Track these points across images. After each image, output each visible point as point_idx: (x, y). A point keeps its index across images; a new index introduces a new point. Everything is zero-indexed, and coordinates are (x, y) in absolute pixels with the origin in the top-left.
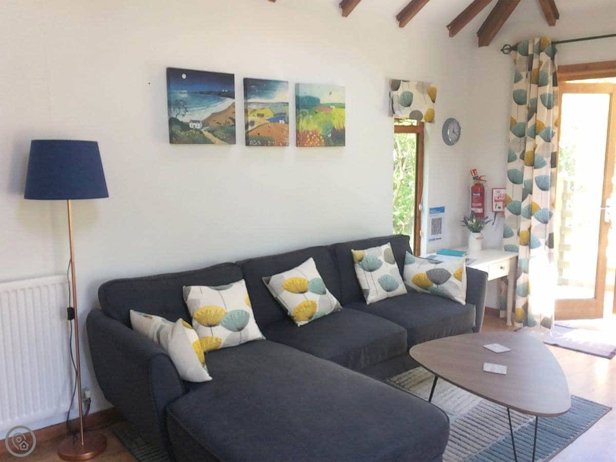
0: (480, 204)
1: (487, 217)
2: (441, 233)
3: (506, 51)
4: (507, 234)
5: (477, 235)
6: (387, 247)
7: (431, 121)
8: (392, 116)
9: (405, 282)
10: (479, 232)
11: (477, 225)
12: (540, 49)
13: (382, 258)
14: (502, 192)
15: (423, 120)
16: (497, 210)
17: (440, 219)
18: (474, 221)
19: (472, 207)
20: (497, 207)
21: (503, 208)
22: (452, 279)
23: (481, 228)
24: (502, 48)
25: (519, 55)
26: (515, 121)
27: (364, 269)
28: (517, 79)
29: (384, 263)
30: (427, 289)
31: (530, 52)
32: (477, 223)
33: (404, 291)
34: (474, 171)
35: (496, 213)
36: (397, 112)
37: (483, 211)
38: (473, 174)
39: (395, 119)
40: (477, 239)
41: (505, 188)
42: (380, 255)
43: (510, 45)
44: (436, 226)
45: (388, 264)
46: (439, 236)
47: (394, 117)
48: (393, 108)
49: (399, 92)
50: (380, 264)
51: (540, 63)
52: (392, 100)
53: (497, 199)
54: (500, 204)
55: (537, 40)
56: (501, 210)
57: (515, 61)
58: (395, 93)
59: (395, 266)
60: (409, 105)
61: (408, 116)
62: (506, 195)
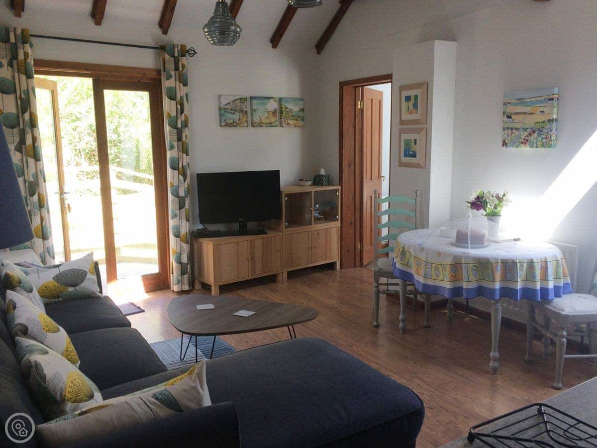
12: (23, 41)
22: (89, 276)
31: (12, 40)
51: (27, 55)
55: (19, 30)
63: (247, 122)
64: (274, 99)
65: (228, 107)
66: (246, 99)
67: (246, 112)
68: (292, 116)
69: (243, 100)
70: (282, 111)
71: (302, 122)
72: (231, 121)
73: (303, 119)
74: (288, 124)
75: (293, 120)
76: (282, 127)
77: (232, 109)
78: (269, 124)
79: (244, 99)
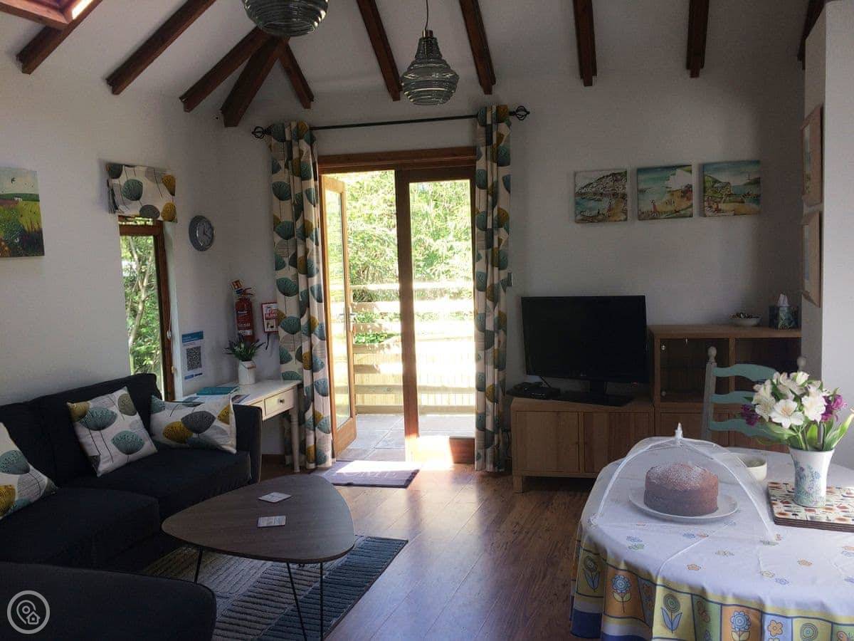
0: (248, 325)
1: (258, 341)
2: (201, 366)
3: (259, 135)
4: (284, 359)
5: (247, 364)
6: (123, 392)
7: (172, 219)
8: (114, 212)
9: (154, 438)
10: (250, 360)
11: (247, 351)
12: (298, 136)
13: (115, 409)
14: (274, 307)
15: (160, 218)
16: (271, 330)
17: (199, 348)
18: (243, 346)
19: (239, 329)
20: (269, 326)
21: (277, 327)
22: (217, 423)
23: (252, 355)
24: (253, 130)
25: (274, 141)
26: (278, 219)
27: (89, 428)
28: (275, 169)
29: (120, 416)
30: (185, 443)
31: (288, 138)
32: (247, 348)
33: (153, 449)
34: (237, 282)
35: (269, 334)
36: (121, 207)
37: (253, 333)
38: (236, 287)
39: (119, 216)
40: (248, 368)
41: (276, 303)
42: (112, 406)
43: (261, 128)
44: (194, 359)
45: (125, 416)
46: (198, 371)
47: (117, 214)
48: (114, 202)
49: (122, 180)
50: (114, 417)
51: (301, 152)
52: (112, 190)
53: (267, 316)
54: (273, 322)
55: (294, 125)
56: (274, 329)
57: (270, 146)
58: (116, 181)
59: (137, 417)
60: (138, 198)
61: (138, 213)
62: (278, 310)
63: (625, 212)
64: (686, 168)
65: (589, 190)
66: (624, 175)
67: (624, 196)
68: (729, 195)
69: (618, 176)
70: (705, 188)
71: (754, 206)
72: (595, 213)
73: (757, 199)
74: (718, 210)
75: (730, 202)
76: (705, 216)
77: (595, 194)
78: (672, 213)
79: (619, 174)
